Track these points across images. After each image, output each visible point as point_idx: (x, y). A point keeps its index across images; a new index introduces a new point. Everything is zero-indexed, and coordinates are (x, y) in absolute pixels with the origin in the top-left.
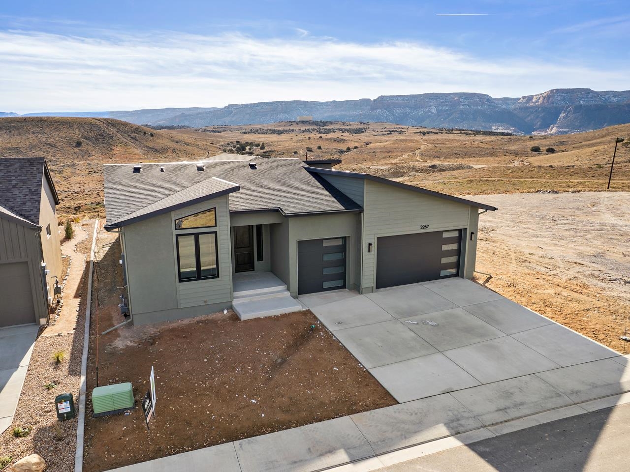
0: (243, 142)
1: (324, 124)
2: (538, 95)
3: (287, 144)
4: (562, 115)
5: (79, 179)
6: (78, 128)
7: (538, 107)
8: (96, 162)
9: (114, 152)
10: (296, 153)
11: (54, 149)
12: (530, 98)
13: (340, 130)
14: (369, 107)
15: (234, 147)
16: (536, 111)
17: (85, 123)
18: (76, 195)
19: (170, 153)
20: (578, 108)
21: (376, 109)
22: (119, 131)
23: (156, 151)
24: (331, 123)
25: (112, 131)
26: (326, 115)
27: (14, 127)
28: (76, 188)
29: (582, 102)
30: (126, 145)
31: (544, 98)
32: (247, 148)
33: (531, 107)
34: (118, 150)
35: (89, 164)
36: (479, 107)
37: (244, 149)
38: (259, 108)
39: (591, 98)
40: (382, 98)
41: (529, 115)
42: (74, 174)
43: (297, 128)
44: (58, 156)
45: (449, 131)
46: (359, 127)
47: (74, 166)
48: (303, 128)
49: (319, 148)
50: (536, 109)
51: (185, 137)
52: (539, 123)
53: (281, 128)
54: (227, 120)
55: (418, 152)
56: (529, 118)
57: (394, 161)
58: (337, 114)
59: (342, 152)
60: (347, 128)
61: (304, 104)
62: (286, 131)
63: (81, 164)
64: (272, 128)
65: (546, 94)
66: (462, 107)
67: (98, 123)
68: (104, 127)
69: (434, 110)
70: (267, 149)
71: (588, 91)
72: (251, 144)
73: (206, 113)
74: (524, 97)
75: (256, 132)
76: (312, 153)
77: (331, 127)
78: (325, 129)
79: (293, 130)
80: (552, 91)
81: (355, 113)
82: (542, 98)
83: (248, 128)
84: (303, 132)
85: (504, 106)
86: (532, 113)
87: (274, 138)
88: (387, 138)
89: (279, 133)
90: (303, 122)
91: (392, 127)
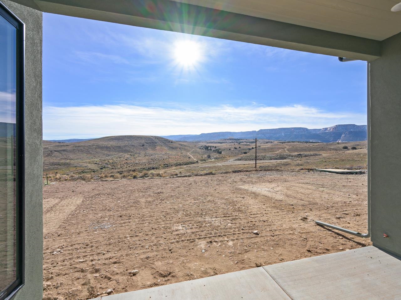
0: (207, 146)
1: (239, 140)
2: (330, 127)
3: (226, 146)
4: (343, 135)
5: (140, 158)
6: (144, 139)
7: (330, 132)
8: (149, 152)
9: (156, 149)
10: (230, 149)
11: (134, 147)
12: (326, 129)
13: (245, 142)
14: (256, 134)
15: (204, 147)
16: (330, 134)
17: (147, 138)
18: (136, 165)
19: (178, 149)
20: (350, 133)
21: (259, 134)
22: (159, 140)
23: (173, 148)
24: (241, 139)
25: (157, 141)
26: (238, 137)
27: (121, 139)
28: (137, 162)
29: (352, 130)
30: (161, 146)
31: (333, 128)
32: (209, 148)
33: (327, 132)
34: (158, 148)
35: (146, 153)
36: (303, 133)
37: (208, 148)
38: (213, 135)
39: (356, 128)
40: (261, 130)
41: (327, 136)
42: (139, 156)
43: (228, 141)
44: (134, 149)
45: (294, 142)
46: (253, 141)
47: (139, 153)
48: (230, 141)
49: (240, 147)
50: (330, 133)
51: (185, 144)
52: (332, 139)
53: (221, 142)
54: (201, 139)
55: (286, 149)
56: (327, 137)
57: (276, 153)
58: (243, 137)
59: (250, 149)
60: (248, 141)
61: (230, 133)
62: (224, 142)
63: (143, 153)
64: (218, 141)
65: (334, 127)
66: (295, 133)
67: (152, 137)
68: (154, 139)
69: (283, 134)
70: (217, 148)
71: (354, 125)
72: (211, 147)
73: (193, 136)
74: (323, 129)
75: (212, 143)
76: (236, 150)
77: (241, 141)
78: (239, 142)
79: (226, 142)
80: (337, 126)
81: (250, 136)
82: (332, 129)
83: (209, 141)
84: (230, 143)
85: (314, 132)
86: (328, 135)
87: (219, 145)
88: (266, 144)
89: (221, 143)
90: (230, 139)
91: (267, 141)
